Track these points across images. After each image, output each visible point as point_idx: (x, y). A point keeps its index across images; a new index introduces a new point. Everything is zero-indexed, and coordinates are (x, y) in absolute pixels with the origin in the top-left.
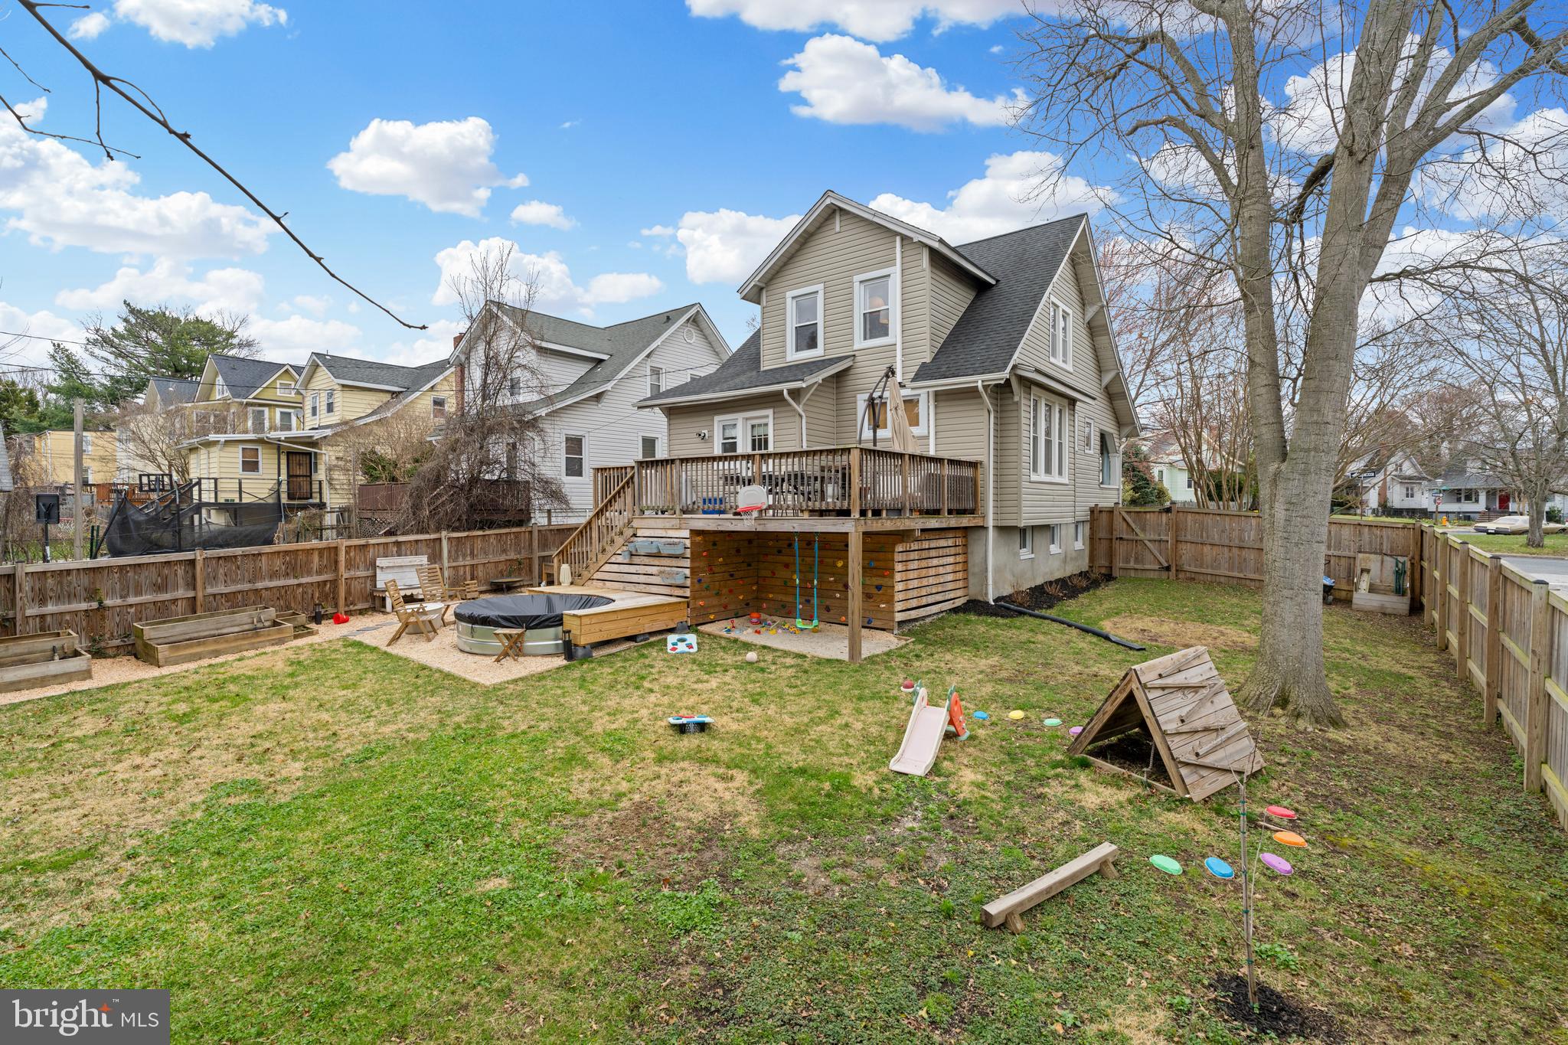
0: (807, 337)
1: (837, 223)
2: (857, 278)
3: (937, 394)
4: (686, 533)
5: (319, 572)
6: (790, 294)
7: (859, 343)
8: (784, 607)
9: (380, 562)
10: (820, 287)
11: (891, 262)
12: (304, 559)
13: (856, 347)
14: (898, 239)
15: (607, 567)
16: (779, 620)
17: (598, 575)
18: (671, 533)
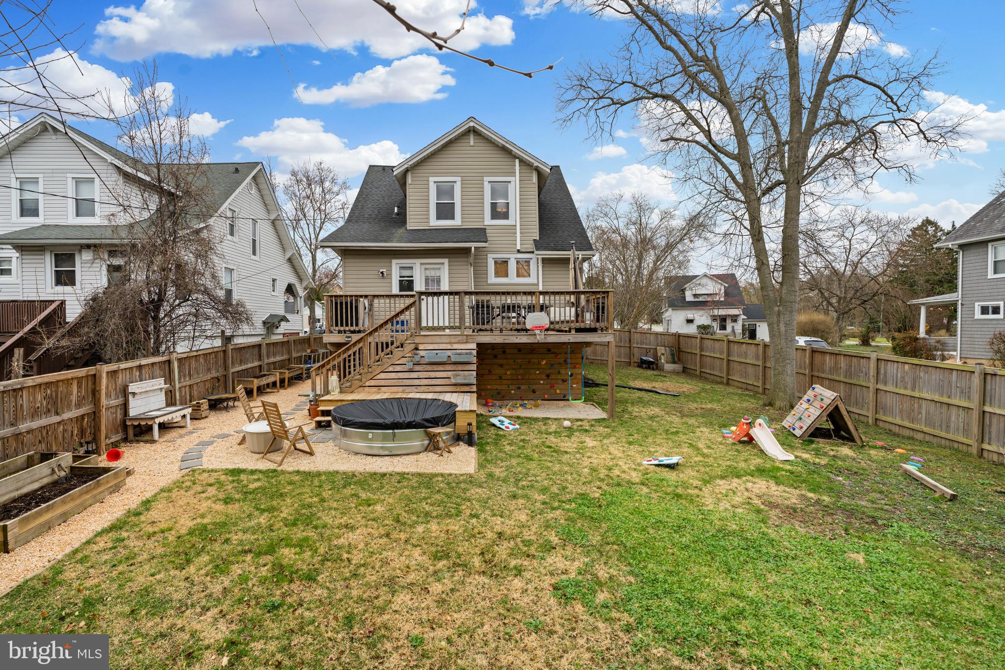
0: (445, 211)
1: (472, 139)
2: (486, 179)
3: (543, 259)
4: (474, 346)
5: (79, 405)
6: (432, 179)
7: (488, 221)
8: (499, 393)
9: (132, 388)
10: (458, 179)
11: (513, 174)
12: (65, 390)
13: (486, 223)
14: (517, 161)
15: (383, 376)
16: (498, 403)
17: (373, 383)
18: (456, 346)
